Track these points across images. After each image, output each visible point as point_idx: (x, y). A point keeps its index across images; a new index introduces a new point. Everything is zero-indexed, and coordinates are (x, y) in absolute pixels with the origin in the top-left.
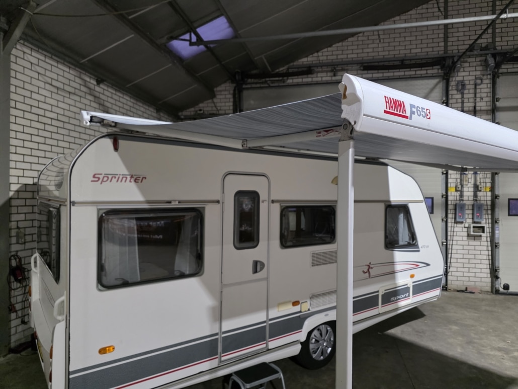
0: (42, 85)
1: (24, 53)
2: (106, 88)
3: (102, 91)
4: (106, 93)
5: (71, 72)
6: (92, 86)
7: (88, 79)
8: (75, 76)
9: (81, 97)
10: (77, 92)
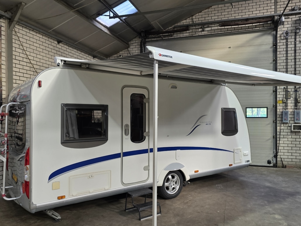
0: (28, 46)
2: (63, 46)
3: (60, 47)
8: (46, 40)
9: (49, 51)
10: (47, 49)
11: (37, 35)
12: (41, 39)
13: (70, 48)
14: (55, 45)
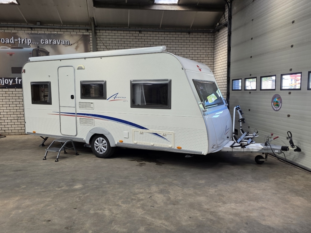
0: (111, 42)
1: (103, 33)
2: (146, 33)
5: (125, 32)
8: (127, 33)
9: (130, 41)
10: (128, 40)
11: (119, 32)
12: (122, 35)
13: (154, 33)
14: (137, 35)
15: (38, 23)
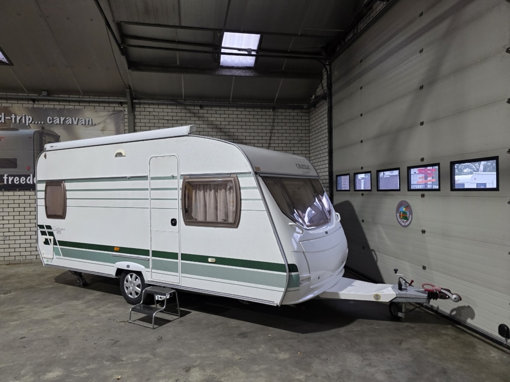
0: (157, 121)
1: (145, 108)
2: (210, 109)
3: (206, 111)
4: (209, 112)
5: (178, 107)
6: (197, 111)
7: (193, 108)
8: (181, 109)
9: (186, 120)
10: (183, 118)
11: (169, 107)
12: (174, 110)
13: (222, 109)
15: (44, 93)
